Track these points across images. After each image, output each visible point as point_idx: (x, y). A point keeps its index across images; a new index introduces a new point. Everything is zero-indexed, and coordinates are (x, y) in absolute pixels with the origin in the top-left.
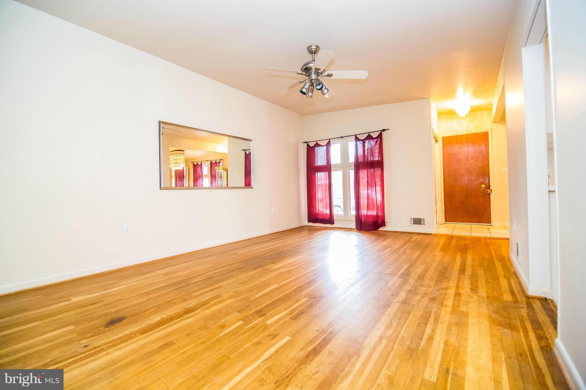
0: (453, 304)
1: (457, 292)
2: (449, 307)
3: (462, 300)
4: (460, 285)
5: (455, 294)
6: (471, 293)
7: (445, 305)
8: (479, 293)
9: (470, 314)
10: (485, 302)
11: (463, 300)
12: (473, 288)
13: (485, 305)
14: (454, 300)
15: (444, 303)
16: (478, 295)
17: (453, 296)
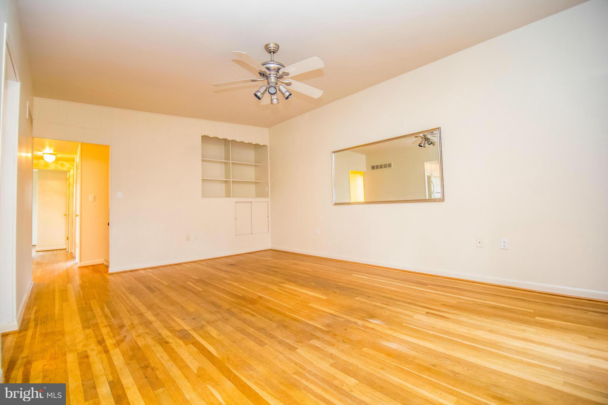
0: (100, 331)
1: (103, 345)
2: (103, 327)
3: (94, 338)
4: (104, 355)
5: (105, 341)
6: (86, 351)
7: (107, 327)
8: (76, 354)
9: (82, 329)
10: (68, 346)
11: (92, 338)
12: (86, 360)
13: (68, 343)
14: (102, 335)
15: (109, 328)
16: (77, 352)
17: (105, 337)
